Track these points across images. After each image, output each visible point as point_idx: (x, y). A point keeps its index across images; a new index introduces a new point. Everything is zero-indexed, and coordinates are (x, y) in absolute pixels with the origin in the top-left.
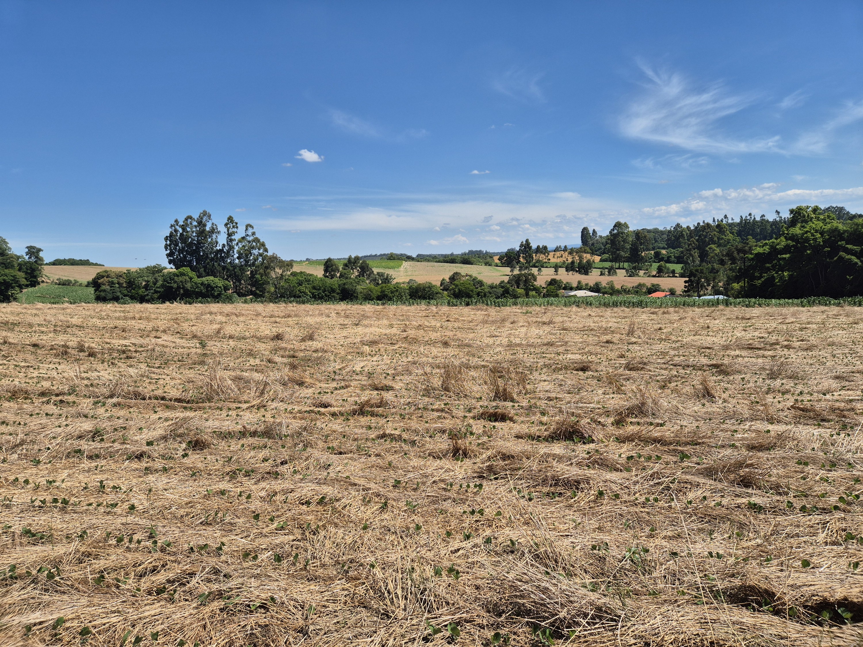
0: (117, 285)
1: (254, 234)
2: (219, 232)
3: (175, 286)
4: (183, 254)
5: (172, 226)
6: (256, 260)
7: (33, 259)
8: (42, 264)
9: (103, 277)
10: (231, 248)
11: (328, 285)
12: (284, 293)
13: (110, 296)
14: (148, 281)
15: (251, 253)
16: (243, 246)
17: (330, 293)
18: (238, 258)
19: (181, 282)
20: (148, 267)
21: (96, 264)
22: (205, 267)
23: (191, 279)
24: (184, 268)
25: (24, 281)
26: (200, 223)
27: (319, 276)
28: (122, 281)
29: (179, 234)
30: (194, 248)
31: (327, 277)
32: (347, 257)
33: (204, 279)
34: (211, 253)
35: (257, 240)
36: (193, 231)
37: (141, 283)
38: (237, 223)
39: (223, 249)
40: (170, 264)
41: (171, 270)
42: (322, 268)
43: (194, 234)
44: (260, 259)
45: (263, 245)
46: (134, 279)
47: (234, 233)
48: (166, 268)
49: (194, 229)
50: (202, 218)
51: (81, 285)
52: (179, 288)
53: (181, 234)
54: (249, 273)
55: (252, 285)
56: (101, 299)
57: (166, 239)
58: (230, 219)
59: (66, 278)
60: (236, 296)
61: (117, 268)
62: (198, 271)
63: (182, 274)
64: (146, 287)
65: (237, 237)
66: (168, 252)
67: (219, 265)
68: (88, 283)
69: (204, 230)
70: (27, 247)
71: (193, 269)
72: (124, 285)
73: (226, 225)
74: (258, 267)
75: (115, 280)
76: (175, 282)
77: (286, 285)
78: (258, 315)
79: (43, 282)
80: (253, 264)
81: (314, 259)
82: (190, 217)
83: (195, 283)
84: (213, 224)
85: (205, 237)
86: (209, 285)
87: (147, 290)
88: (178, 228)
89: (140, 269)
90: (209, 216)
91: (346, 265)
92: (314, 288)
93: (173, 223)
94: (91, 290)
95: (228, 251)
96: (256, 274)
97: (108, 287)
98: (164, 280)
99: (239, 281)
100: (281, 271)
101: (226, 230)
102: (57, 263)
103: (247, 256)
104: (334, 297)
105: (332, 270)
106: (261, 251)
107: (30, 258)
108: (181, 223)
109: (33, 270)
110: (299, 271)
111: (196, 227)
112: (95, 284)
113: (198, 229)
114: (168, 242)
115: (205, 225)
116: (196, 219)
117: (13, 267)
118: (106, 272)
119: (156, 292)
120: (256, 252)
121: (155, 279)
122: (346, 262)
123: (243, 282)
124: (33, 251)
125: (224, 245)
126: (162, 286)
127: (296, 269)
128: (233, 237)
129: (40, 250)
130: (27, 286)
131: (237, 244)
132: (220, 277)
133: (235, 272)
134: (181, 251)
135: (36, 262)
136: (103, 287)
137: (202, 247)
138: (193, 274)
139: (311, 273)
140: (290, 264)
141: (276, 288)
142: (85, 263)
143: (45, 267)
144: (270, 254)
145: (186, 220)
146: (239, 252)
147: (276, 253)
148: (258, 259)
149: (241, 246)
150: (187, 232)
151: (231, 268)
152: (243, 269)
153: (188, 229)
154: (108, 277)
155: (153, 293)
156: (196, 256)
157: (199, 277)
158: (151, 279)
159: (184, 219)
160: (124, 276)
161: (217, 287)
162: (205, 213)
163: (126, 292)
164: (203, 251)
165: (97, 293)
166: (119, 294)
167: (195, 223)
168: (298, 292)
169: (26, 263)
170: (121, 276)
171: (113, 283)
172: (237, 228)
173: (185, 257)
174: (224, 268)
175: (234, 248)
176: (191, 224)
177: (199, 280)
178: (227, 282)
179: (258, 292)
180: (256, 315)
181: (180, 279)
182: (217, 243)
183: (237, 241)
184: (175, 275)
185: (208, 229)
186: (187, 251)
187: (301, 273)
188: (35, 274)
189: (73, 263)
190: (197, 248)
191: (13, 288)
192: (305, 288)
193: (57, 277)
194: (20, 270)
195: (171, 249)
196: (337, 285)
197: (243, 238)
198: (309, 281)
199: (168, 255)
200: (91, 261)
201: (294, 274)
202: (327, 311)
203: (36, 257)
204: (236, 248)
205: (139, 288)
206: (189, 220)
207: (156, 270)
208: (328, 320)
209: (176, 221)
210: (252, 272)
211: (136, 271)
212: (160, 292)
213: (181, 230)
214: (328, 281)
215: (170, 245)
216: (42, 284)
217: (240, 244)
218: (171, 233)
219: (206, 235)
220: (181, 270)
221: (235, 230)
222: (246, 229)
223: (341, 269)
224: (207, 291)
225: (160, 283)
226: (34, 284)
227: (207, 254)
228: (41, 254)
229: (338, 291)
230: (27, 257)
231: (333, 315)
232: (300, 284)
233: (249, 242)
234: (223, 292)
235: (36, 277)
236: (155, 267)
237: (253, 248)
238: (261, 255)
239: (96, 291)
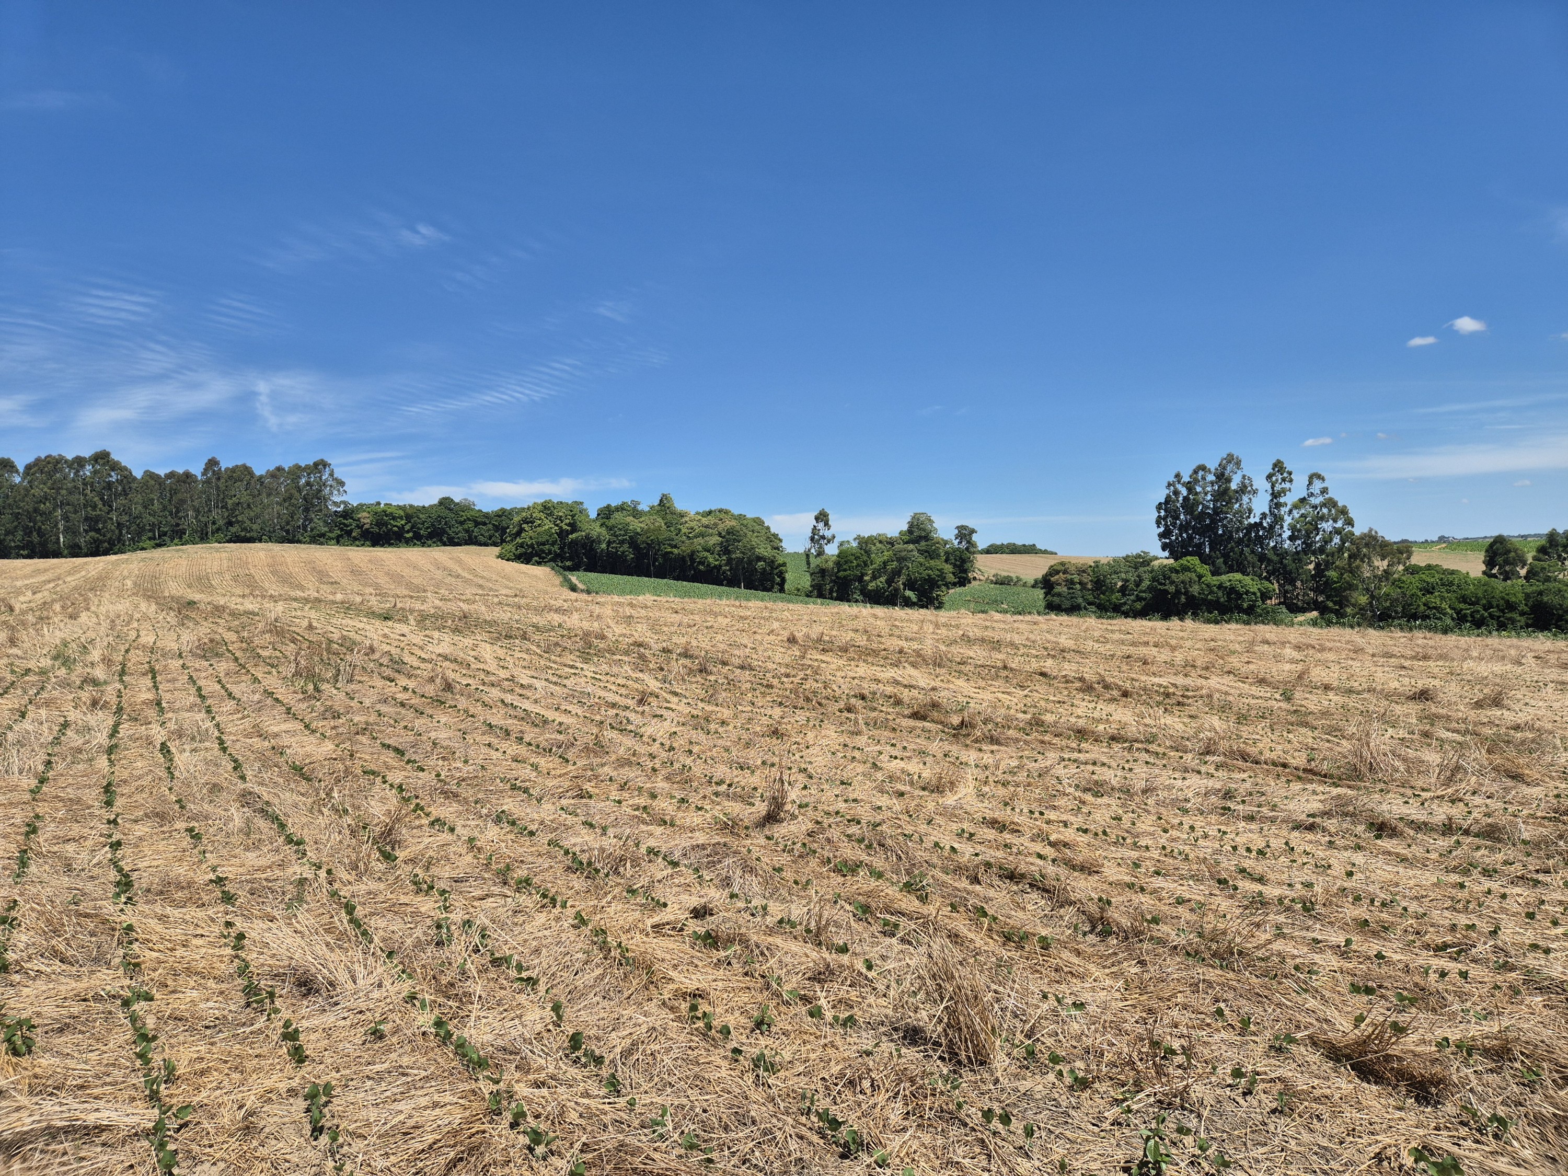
0: (1078, 586)
1: (1324, 491)
2: (1255, 492)
3: (1172, 589)
4: (1186, 532)
5: (1169, 485)
6: (1326, 541)
7: (964, 545)
8: (974, 553)
9: (1058, 572)
10: (1278, 519)
11: (1497, 594)
12: (1388, 608)
13: (1067, 604)
14: (1126, 581)
15: (1317, 529)
16: (1302, 516)
17: (1502, 611)
18: (1291, 538)
19: (1183, 582)
20: (1128, 556)
21: (1045, 552)
22: (1226, 556)
23: (1200, 577)
24: (1189, 558)
25: (951, 578)
26: (1222, 477)
27: (1472, 575)
28: (1086, 578)
29: (1181, 499)
30: (1208, 522)
31: (1494, 576)
32: (1546, 530)
33: (1224, 578)
34: (1237, 531)
35: (1331, 503)
36: (1206, 494)
37: (1116, 584)
38: (1290, 473)
39: (1261, 523)
40: (1164, 550)
41: (1166, 562)
42: (1481, 556)
43: (1209, 497)
44: (1337, 540)
45: (1344, 512)
46: (1105, 576)
47: (1284, 491)
48: (1156, 558)
49: (1209, 489)
50: (1224, 468)
51: (1025, 585)
52: (1178, 592)
53: (1186, 499)
54: (1311, 567)
55: (1316, 590)
56: (1052, 607)
57: (1159, 507)
58: (1278, 466)
59: (1006, 574)
60: (1285, 610)
61: (1078, 558)
62: (1213, 564)
63: (1186, 569)
64: (1123, 590)
65: (1289, 499)
66: (1162, 529)
67: (1253, 552)
68: (1036, 581)
69: (1227, 489)
70: (957, 528)
71: (1204, 560)
72: (1089, 586)
73: (1269, 477)
74: (1333, 554)
75: (1076, 578)
76: (1172, 582)
77: (1395, 593)
78: (1358, 650)
79: (975, 579)
80: (1322, 550)
81: (1459, 536)
82: (1202, 468)
83: (1208, 586)
84: (1244, 477)
85: (1229, 502)
86: (1232, 590)
87: (1124, 595)
88: (1179, 487)
89: (1114, 560)
90: (1238, 463)
91: (1542, 550)
92: (1464, 599)
93: (1172, 479)
94: (1040, 593)
95: (1271, 527)
96: (1327, 568)
97: (1065, 589)
98: (1154, 579)
99: (1292, 582)
100: (1386, 563)
101: (1269, 486)
102: (992, 550)
103: (1308, 535)
104: (1513, 621)
105: (1507, 562)
106: (1339, 524)
107: (960, 543)
108: (1186, 479)
109: (964, 561)
110: (1423, 564)
111: (1212, 483)
112: (1046, 583)
113: (1216, 487)
114: (1163, 513)
115: (1229, 480)
116: (1213, 470)
117: (938, 556)
118: (1063, 564)
119: (1139, 599)
120: (1327, 526)
121: (1139, 576)
122: (1543, 542)
123: (1299, 584)
124: (965, 533)
125: (1264, 516)
126: (1150, 589)
127: (1419, 559)
128: (1282, 500)
129: (973, 531)
130: (954, 584)
131: (1290, 512)
132: (1255, 574)
133: (1285, 566)
134: (1183, 528)
135: (967, 549)
136: (1058, 589)
137: (1221, 520)
138: (1204, 569)
139: (1452, 567)
140: (1403, 549)
141: (1372, 597)
142: (1030, 550)
143: (979, 556)
144: (1359, 530)
145: (1196, 472)
146: (1293, 528)
147: (1375, 528)
148: (1331, 540)
149: (1297, 516)
150: (1197, 494)
151: (1275, 558)
152: (1300, 560)
153: (1199, 489)
154: (1065, 572)
155: (1134, 601)
156: (1210, 537)
157: (1215, 573)
158: (1132, 577)
159: (1190, 472)
160: (1089, 570)
161: (1247, 592)
162: (1230, 458)
163: (1091, 598)
164: (1224, 526)
165: (1049, 597)
166: (1080, 600)
167: (1211, 478)
168: (1422, 608)
169: (955, 550)
170: (1084, 571)
171: (1072, 582)
172: (1291, 481)
173: (1190, 538)
174: (1262, 558)
175: (1282, 519)
176: (1204, 478)
177: (1215, 580)
178: (1267, 584)
179: (1330, 604)
180: (1355, 652)
181: (1182, 577)
182: (1250, 511)
183: (1289, 507)
184: (1173, 570)
185: (1234, 486)
186: (1194, 528)
187: (1429, 567)
188: (966, 566)
189: (1013, 550)
190: (1214, 521)
191: (939, 587)
192: (1442, 601)
193: (993, 572)
194: (946, 561)
195: (1166, 525)
196: (1521, 596)
197: (1303, 500)
198: (1451, 584)
199: (1161, 536)
200: (1039, 546)
201: (1413, 570)
202: (1513, 652)
203: (968, 542)
204: (1288, 520)
205: (1112, 592)
206: (1201, 473)
207: (1140, 562)
208: (1519, 670)
209: (1178, 476)
210: (1318, 565)
211: (1109, 564)
212: (1145, 599)
213: (1184, 492)
214: (1499, 585)
215: (1165, 518)
216: (973, 583)
217: (1295, 512)
218: (1168, 497)
219: (1230, 498)
220: (1183, 561)
221: (1287, 485)
222: (1310, 483)
223: (1530, 560)
224: (1229, 599)
225: (1146, 583)
226: (963, 581)
227: (1231, 532)
228: (975, 537)
229: (1523, 607)
230: (956, 542)
231: (1529, 660)
232: (1428, 590)
233: (1315, 507)
234: (1260, 603)
235: (966, 571)
236: (1139, 556)
237: (1322, 518)
238: (1338, 531)
239: (1046, 594)
